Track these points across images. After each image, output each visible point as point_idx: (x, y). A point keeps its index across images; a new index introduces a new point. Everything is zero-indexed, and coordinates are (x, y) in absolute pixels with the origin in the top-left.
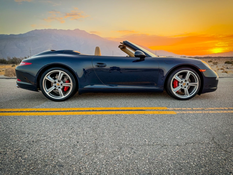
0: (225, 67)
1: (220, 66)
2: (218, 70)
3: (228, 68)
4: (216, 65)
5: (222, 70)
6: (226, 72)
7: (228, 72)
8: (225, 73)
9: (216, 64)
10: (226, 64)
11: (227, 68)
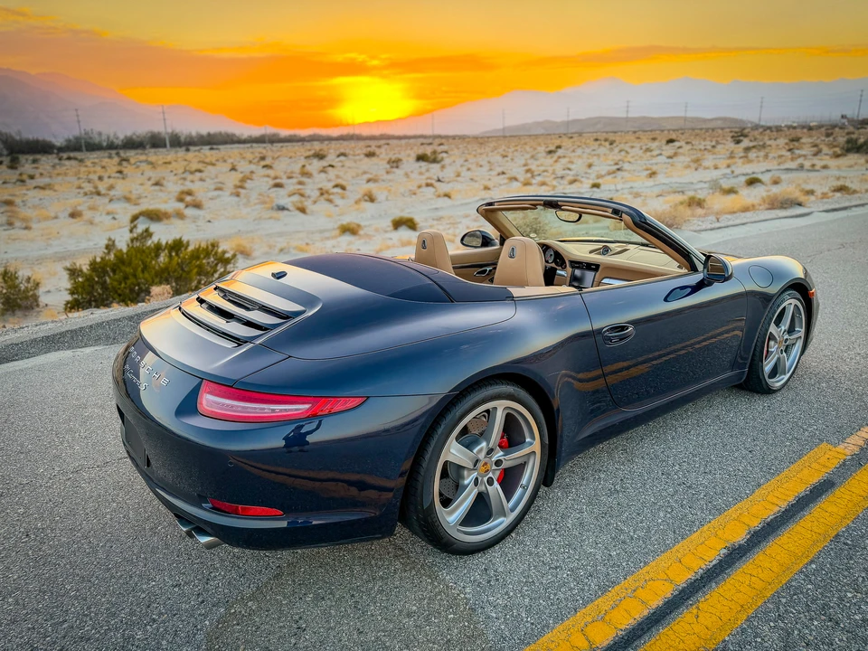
0: (427, 175)
1: (412, 172)
2: (421, 190)
3: (440, 178)
4: (397, 167)
5: (431, 189)
6: (447, 196)
7: (453, 197)
8: (446, 198)
9: (395, 165)
10: (423, 164)
11: (439, 180)
